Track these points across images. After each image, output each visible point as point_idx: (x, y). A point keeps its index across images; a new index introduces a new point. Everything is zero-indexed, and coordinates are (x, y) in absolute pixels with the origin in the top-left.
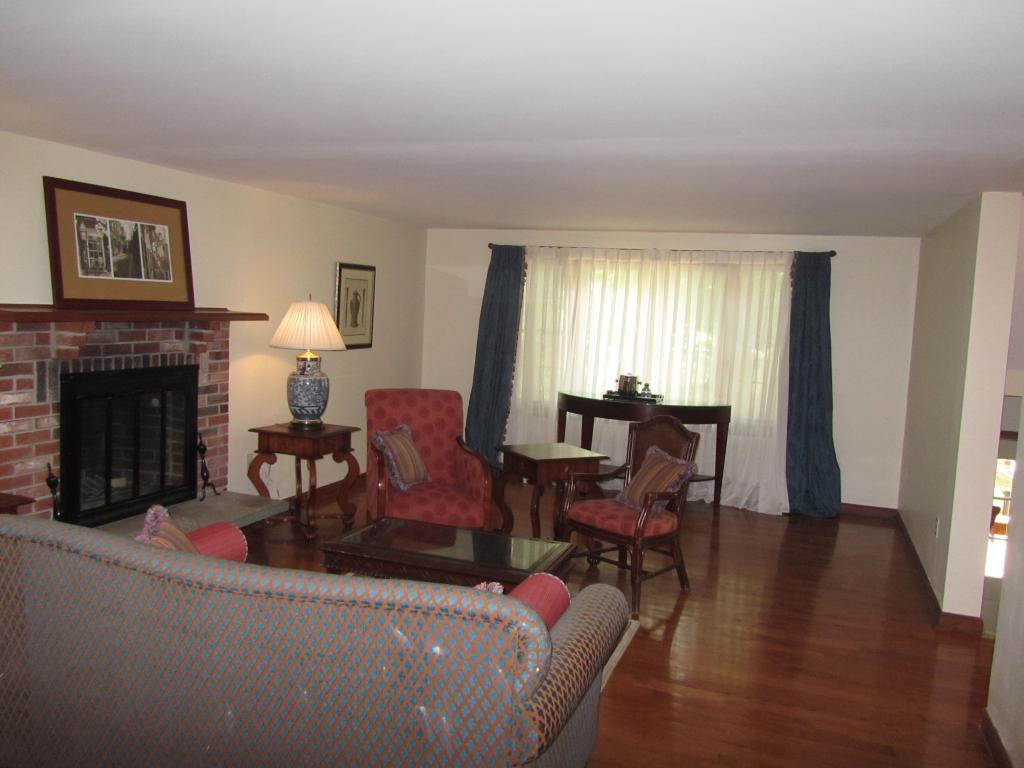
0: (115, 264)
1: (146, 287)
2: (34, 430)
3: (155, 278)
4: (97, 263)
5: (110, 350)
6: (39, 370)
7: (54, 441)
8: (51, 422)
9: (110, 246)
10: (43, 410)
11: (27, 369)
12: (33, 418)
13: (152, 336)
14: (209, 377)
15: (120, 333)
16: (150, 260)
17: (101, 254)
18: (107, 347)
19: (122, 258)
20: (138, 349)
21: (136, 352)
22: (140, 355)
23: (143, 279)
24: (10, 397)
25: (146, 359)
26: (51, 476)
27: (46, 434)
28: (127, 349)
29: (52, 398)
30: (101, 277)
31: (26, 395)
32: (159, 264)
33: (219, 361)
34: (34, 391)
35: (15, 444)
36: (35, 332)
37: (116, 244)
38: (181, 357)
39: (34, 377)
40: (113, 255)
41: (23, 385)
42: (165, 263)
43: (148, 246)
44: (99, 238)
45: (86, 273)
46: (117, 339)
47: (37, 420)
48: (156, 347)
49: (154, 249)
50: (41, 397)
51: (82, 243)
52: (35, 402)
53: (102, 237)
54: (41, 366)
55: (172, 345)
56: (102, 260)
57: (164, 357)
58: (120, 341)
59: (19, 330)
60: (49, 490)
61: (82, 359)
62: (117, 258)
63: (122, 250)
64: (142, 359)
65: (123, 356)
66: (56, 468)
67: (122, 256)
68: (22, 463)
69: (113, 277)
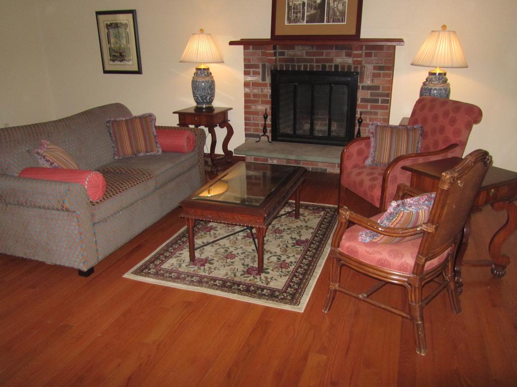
0: (307, 16)
1: (326, 27)
2: (260, 93)
3: (333, 22)
4: (296, 17)
5: (299, 61)
6: (262, 67)
7: (269, 99)
8: (268, 91)
9: (306, 8)
10: (265, 85)
11: (257, 67)
12: (260, 88)
13: (328, 54)
14: (372, 81)
15: (307, 53)
16: (331, 12)
17: (300, 12)
18: (298, 59)
19: (313, 13)
20: (318, 61)
21: (317, 62)
22: (320, 64)
23: (325, 23)
24: (250, 77)
25: (324, 67)
26: (266, 114)
27: (266, 96)
28: (312, 61)
29: (268, 80)
30: (298, 24)
31: (257, 78)
32: (338, 14)
33: (382, 72)
34: (260, 76)
35: (252, 97)
36: (261, 51)
37: (309, 6)
38: (349, 67)
39: (260, 70)
40: (307, 12)
41: (255, 73)
42: (343, 13)
43: (332, 4)
44: (300, 4)
45: (290, 23)
46: (305, 55)
47: (262, 89)
48: (331, 61)
49: (335, 6)
50: (264, 79)
51: (289, 7)
52: (261, 81)
53: (301, 3)
54: (264, 66)
55: (341, 59)
56: (300, 15)
57: (336, 67)
58: (307, 56)
59: (253, 49)
60: (264, 120)
61: (284, 64)
62: (309, 13)
63: (313, 9)
64: (321, 67)
65: (309, 64)
66: (269, 111)
67: (313, 12)
68: (255, 106)
69: (305, 23)
